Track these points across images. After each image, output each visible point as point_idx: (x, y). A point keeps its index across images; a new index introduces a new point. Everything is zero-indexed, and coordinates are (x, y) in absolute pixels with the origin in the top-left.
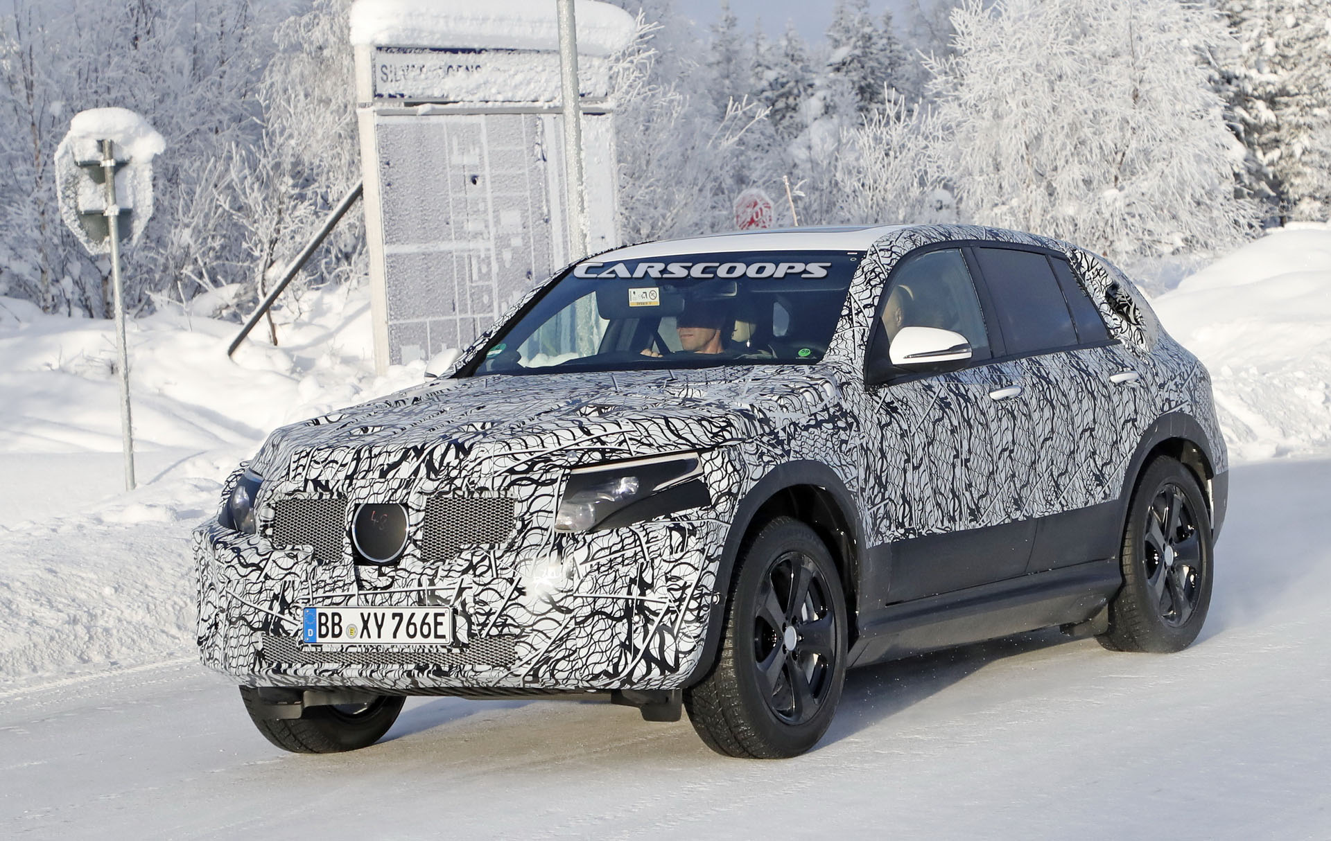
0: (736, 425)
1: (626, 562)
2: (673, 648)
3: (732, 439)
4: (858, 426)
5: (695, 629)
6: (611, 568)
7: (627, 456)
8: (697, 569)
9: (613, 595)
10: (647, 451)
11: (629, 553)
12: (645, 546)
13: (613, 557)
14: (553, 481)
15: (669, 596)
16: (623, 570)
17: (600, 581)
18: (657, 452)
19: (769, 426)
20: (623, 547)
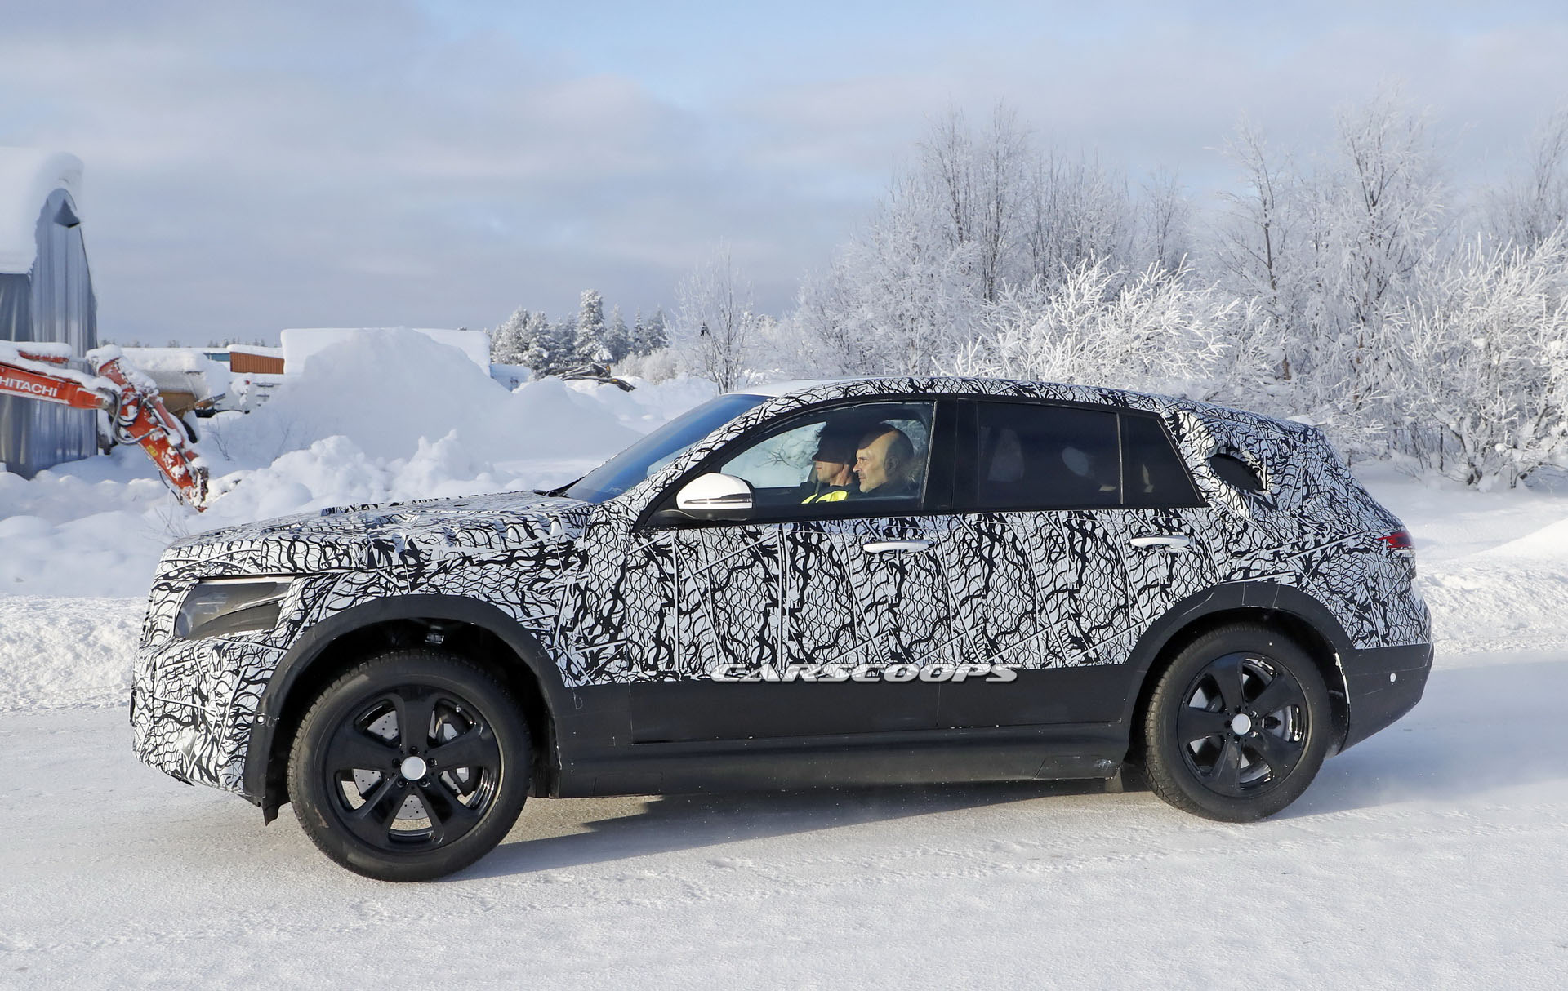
0: (353, 554)
1: (187, 673)
2: (215, 760)
3: (340, 567)
4: (582, 568)
5: (230, 746)
6: (176, 676)
7: (236, 573)
8: (231, 689)
9: (180, 702)
10: (254, 570)
11: (188, 665)
12: (198, 660)
13: (177, 666)
14: (182, 589)
15: (216, 709)
16: (186, 680)
17: (169, 687)
18: (259, 572)
19: (417, 558)
20: (182, 659)
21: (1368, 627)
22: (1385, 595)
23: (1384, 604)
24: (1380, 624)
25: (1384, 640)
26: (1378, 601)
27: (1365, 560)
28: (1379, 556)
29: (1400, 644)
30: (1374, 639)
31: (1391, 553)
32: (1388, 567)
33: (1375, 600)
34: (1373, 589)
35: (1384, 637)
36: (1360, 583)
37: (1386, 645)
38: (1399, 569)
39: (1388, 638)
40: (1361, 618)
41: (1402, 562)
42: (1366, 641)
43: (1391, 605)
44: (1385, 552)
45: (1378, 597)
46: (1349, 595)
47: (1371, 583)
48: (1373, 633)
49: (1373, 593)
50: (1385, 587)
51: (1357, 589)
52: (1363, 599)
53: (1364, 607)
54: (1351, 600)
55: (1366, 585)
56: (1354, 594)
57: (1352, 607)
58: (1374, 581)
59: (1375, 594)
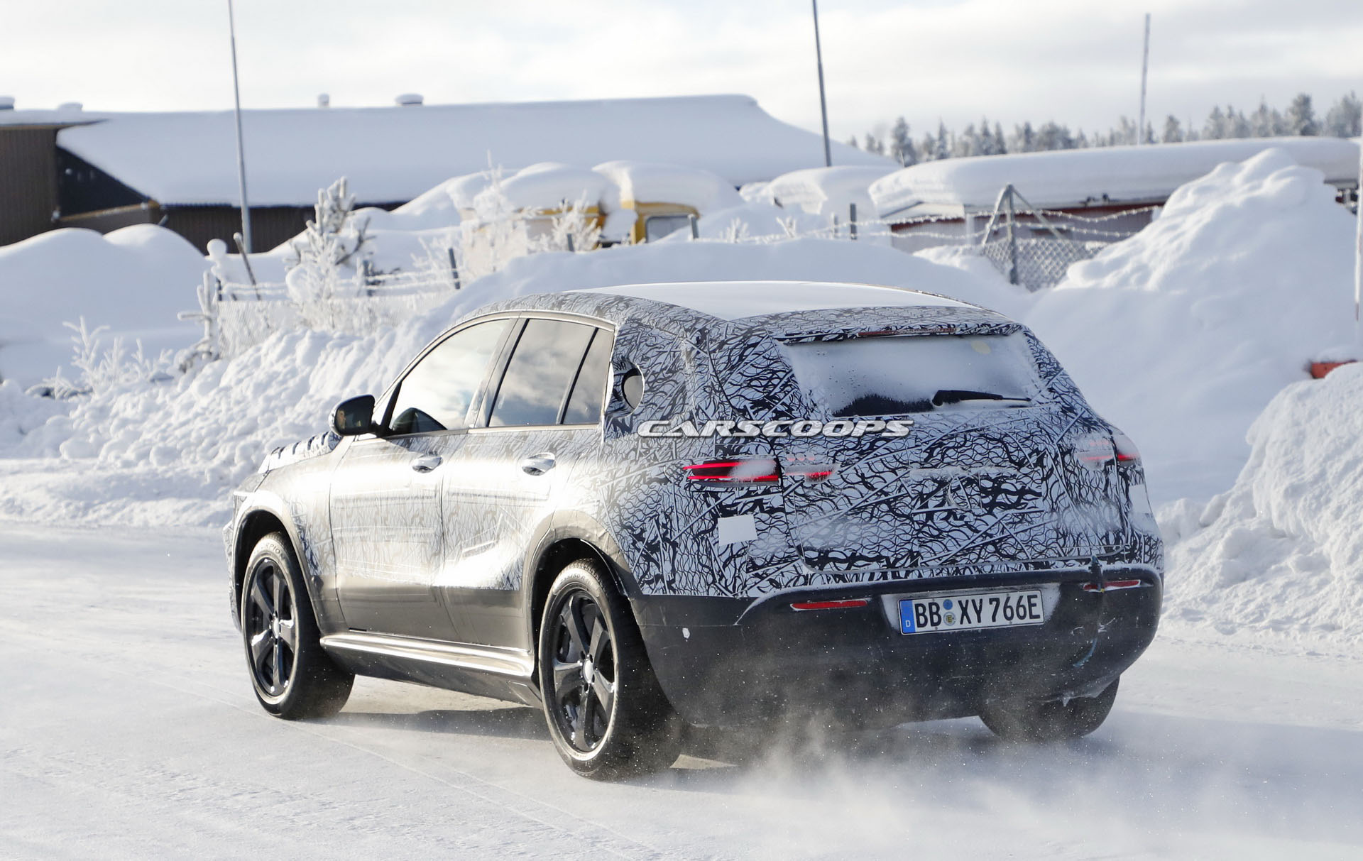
21: (654, 570)
22: (677, 534)
23: (674, 545)
24: (667, 567)
25: (671, 588)
26: (668, 540)
27: (661, 492)
28: (676, 487)
29: (687, 593)
30: (660, 584)
31: (690, 485)
32: (685, 501)
33: (665, 540)
34: (664, 526)
35: (670, 582)
36: (651, 518)
37: (672, 593)
38: (699, 505)
39: (673, 585)
40: (648, 558)
41: (706, 496)
42: (653, 586)
43: (682, 547)
44: (684, 483)
45: (668, 536)
46: (638, 531)
47: (662, 520)
48: (659, 577)
49: (663, 531)
50: (679, 525)
51: (647, 526)
52: (652, 537)
53: (653, 547)
54: (639, 537)
55: (657, 522)
56: (643, 531)
57: (640, 545)
58: (667, 516)
59: (666, 533)
